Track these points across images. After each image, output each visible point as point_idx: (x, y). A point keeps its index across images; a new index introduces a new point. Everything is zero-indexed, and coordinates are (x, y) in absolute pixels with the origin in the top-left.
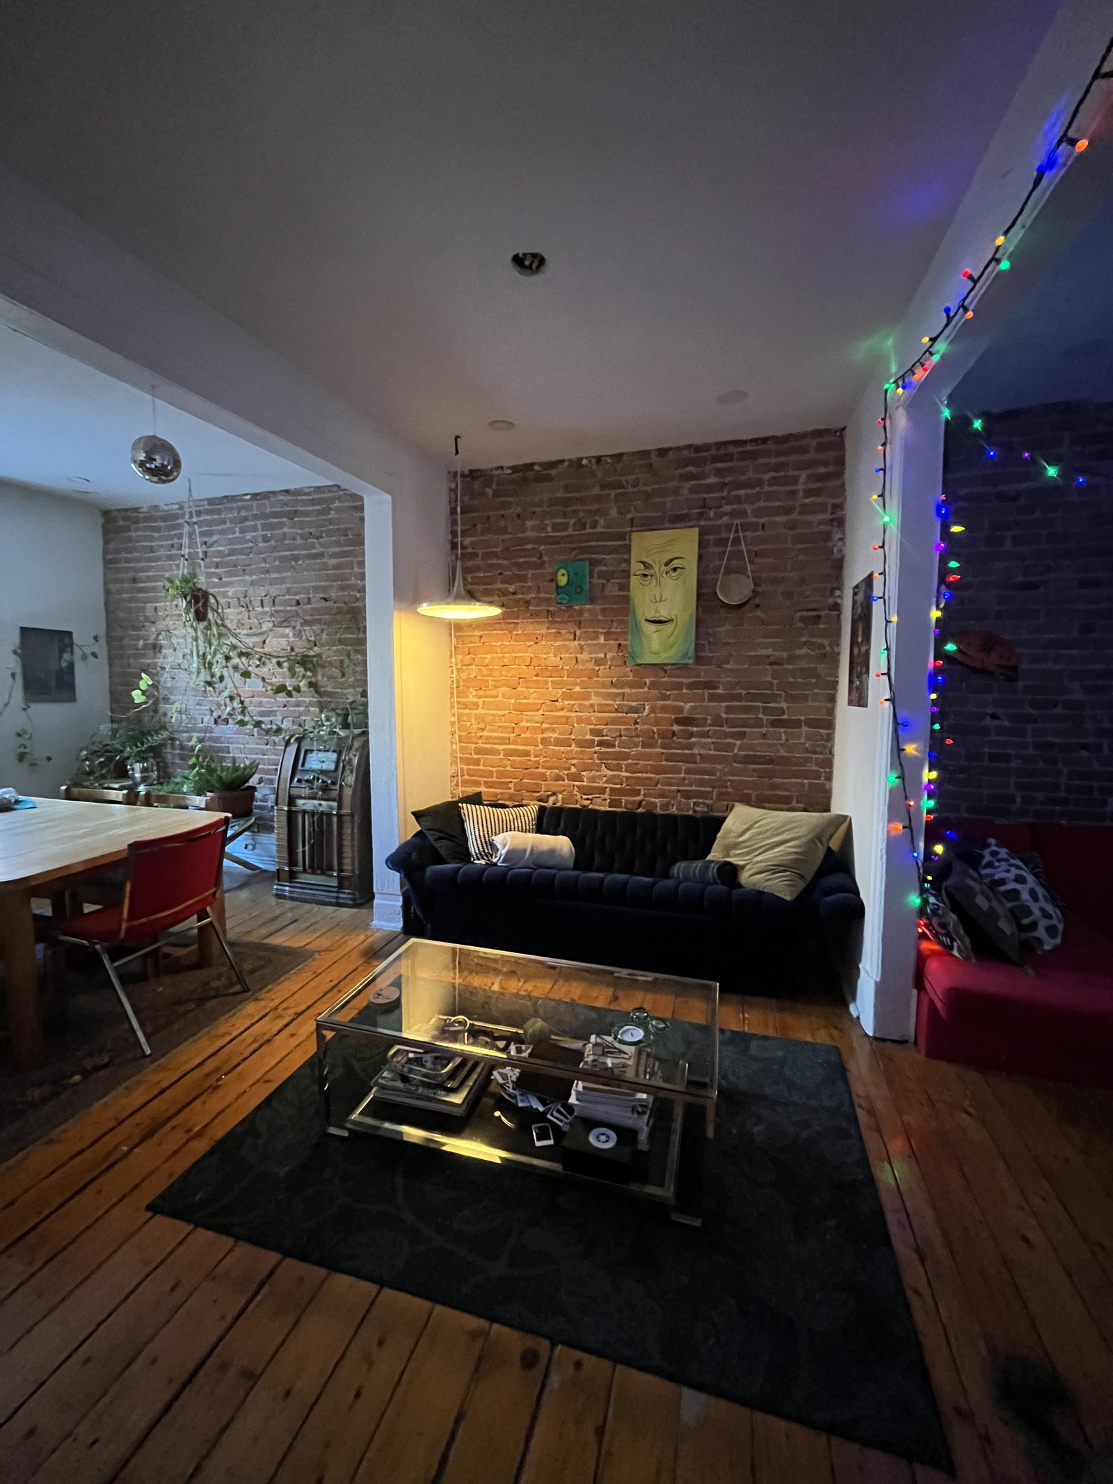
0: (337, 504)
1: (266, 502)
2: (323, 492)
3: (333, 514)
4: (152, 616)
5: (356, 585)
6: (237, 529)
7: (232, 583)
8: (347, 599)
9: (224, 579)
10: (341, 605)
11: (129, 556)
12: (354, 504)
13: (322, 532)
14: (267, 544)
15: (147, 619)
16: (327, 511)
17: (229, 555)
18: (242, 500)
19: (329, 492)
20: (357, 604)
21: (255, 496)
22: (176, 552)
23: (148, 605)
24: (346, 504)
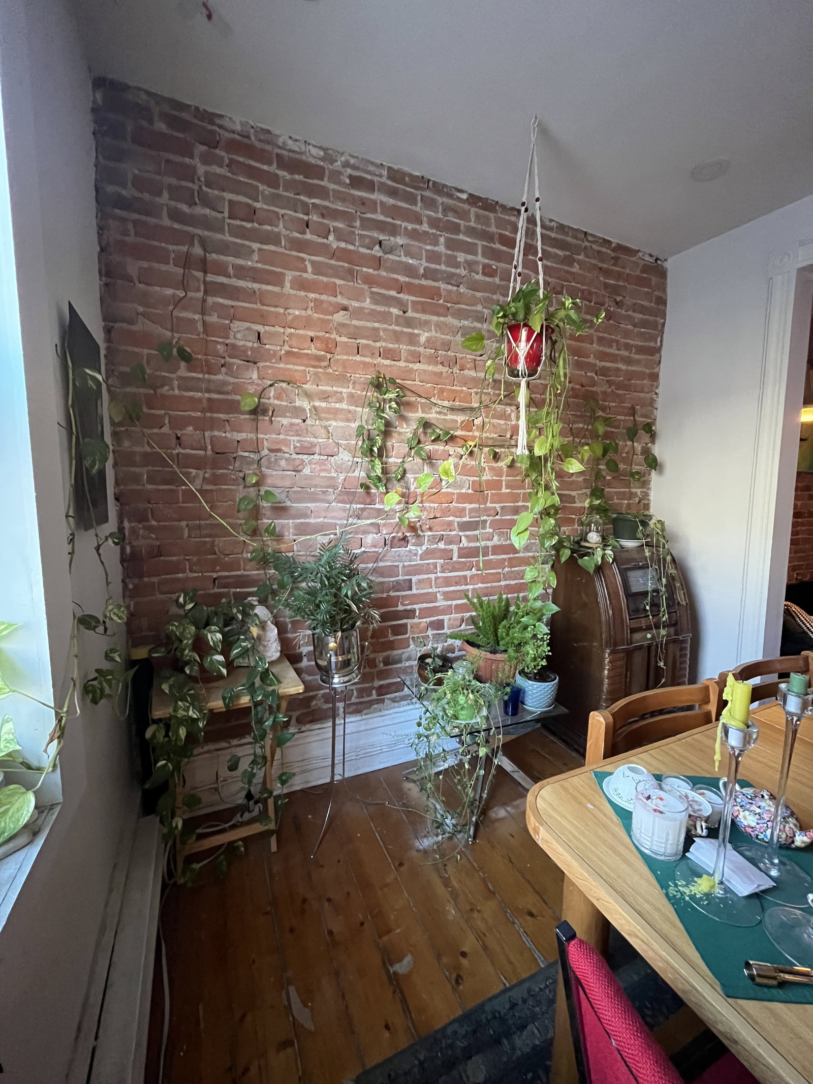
0: (581, 257)
1: (492, 215)
2: (567, 234)
3: (576, 268)
4: (252, 349)
5: (595, 365)
6: (442, 240)
7: (427, 323)
8: (584, 381)
9: (410, 314)
10: (578, 387)
11: (185, 208)
12: (600, 265)
13: (563, 287)
14: (488, 279)
15: (233, 351)
16: (569, 261)
17: (424, 276)
18: (450, 196)
19: (575, 237)
20: (594, 389)
21: (474, 200)
22: (315, 238)
23: (236, 325)
24: (593, 261)
